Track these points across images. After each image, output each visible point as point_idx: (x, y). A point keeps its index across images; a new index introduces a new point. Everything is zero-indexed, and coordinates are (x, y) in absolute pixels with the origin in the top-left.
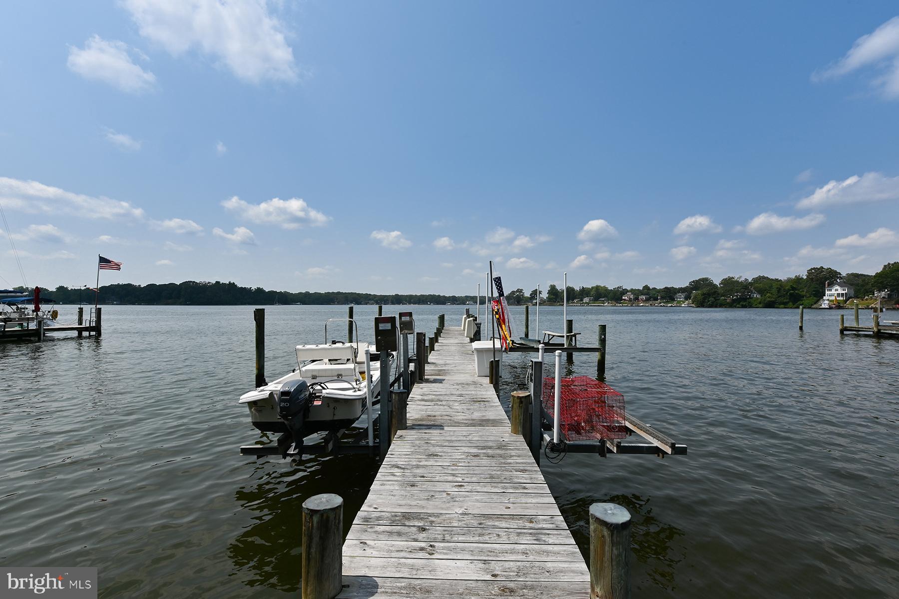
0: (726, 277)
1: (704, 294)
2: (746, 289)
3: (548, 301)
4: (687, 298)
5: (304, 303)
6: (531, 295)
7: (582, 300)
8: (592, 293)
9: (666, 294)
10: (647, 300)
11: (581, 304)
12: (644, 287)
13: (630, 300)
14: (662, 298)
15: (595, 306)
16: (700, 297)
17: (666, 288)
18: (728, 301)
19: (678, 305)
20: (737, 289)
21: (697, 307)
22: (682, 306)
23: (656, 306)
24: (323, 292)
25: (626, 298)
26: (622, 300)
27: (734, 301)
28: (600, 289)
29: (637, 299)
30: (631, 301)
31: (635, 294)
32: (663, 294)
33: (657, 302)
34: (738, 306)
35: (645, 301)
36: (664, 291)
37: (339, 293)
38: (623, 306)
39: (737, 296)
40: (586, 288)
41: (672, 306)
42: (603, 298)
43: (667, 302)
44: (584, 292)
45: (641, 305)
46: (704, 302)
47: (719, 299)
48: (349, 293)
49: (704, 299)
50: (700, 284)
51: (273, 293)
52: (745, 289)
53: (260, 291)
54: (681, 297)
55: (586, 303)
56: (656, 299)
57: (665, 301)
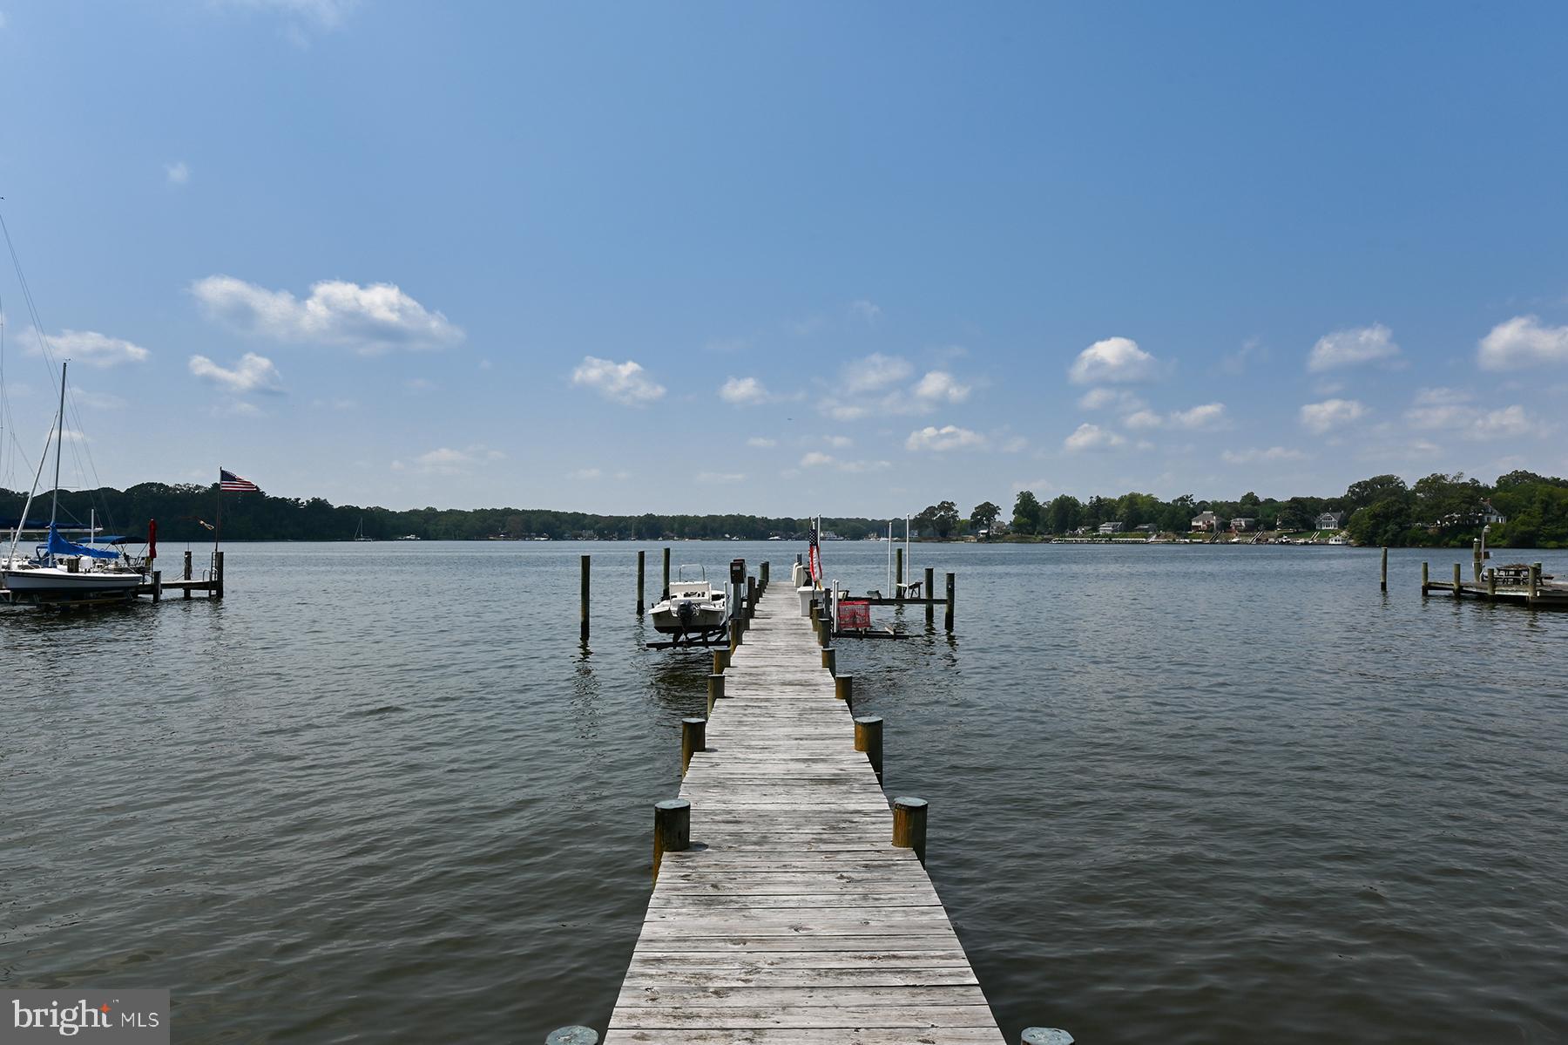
0: (1426, 475)
1: (1375, 516)
2: (1471, 504)
3: (1014, 532)
4: (1342, 524)
5: (425, 536)
6: (974, 515)
7: (1095, 529)
8: (1120, 512)
9: (1295, 515)
10: (1250, 529)
11: (1092, 537)
12: (1245, 498)
13: (1210, 528)
14: (1286, 524)
15: (1126, 543)
16: (1366, 523)
17: (1294, 500)
18: (1430, 531)
19: (1323, 540)
20: (1450, 504)
21: (1360, 546)
22: (1331, 542)
23: (1270, 544)
24: (469, 508)
25: (1200, 524)
26: (1190, 528)
27: (1443, 530)
28: (1140, 501)
29: (1225, 527)
30: (1212, 531)
31: (1222, 516)
32: (1286, 514)
33: (1272, 533)
34: (1452, 542)
35: (1245, 531)
36: (1290, 508)
37: (508, 512)
38: (1191, 543)
39: (1450, 519)
40: (1105, 500)
41: (1306, 543)
42: (1146, 523)
43: (1298, 534)
44: (1101, 510)
45: (1234, 540)
46: (1375, 534)
47: (1410, 528)
48: (533, 512)
49: (1376, 526)
50: (1373, 490)
51: (349, 513)
52: (1467, 503)
53: (319, 506)
54: (1329, 521)
55: (1105, 536)
56: (1272, 527)
57: (1291, 530)
